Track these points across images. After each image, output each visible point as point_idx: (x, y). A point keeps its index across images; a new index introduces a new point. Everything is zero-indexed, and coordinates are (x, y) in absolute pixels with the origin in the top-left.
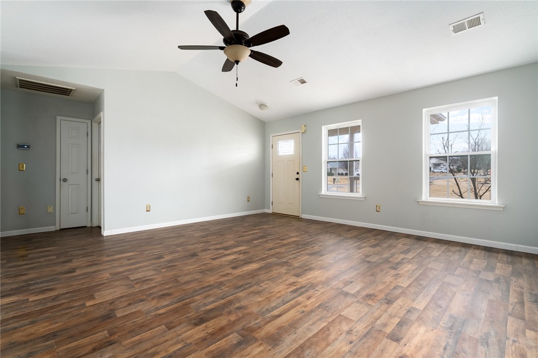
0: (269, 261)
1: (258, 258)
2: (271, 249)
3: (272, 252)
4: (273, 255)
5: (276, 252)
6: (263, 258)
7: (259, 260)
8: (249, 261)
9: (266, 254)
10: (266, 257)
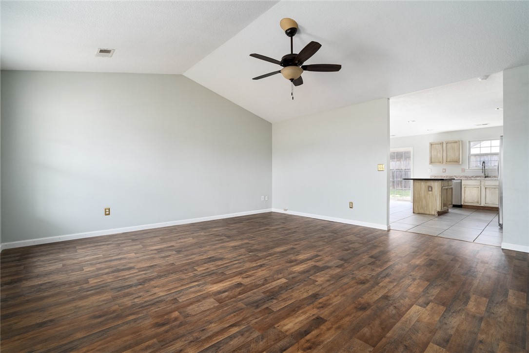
0: (265, 253)
1: (276, 256)
2: (261, 266)
3: (261, 262)
4: (261, 259)
5: (257, 262)
6: (271, 256)
7: (274, 254)
8: (283, 254)
9: (267, 260)
10: (268, 257)
